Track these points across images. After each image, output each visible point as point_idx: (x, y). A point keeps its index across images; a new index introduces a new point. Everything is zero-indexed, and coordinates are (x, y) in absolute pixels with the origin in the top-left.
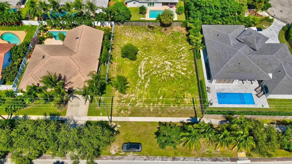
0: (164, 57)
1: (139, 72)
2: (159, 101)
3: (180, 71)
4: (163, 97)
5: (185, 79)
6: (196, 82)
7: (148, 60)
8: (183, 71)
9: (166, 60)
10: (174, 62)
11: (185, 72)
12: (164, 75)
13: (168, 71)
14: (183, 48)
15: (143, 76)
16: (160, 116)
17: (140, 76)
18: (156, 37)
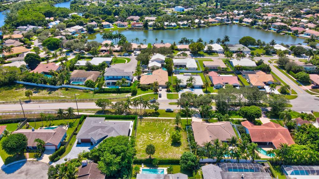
0: (154, 142)
1: (169, 135)
2: (158, 124)
3: (145, 135)
4: (156, 125)
5: (143, 132)
6: (137, 130)
7: (164, 140)
8: (143, 135)
9: (153, 140)
10: (148, 139)
11: (142, 135)
12: (155, 133)
13: (152, 135)
14: (140, 147)
15: (166, 134)
16: (157, 119)
17: (169, 133)
18: (159, 154)
